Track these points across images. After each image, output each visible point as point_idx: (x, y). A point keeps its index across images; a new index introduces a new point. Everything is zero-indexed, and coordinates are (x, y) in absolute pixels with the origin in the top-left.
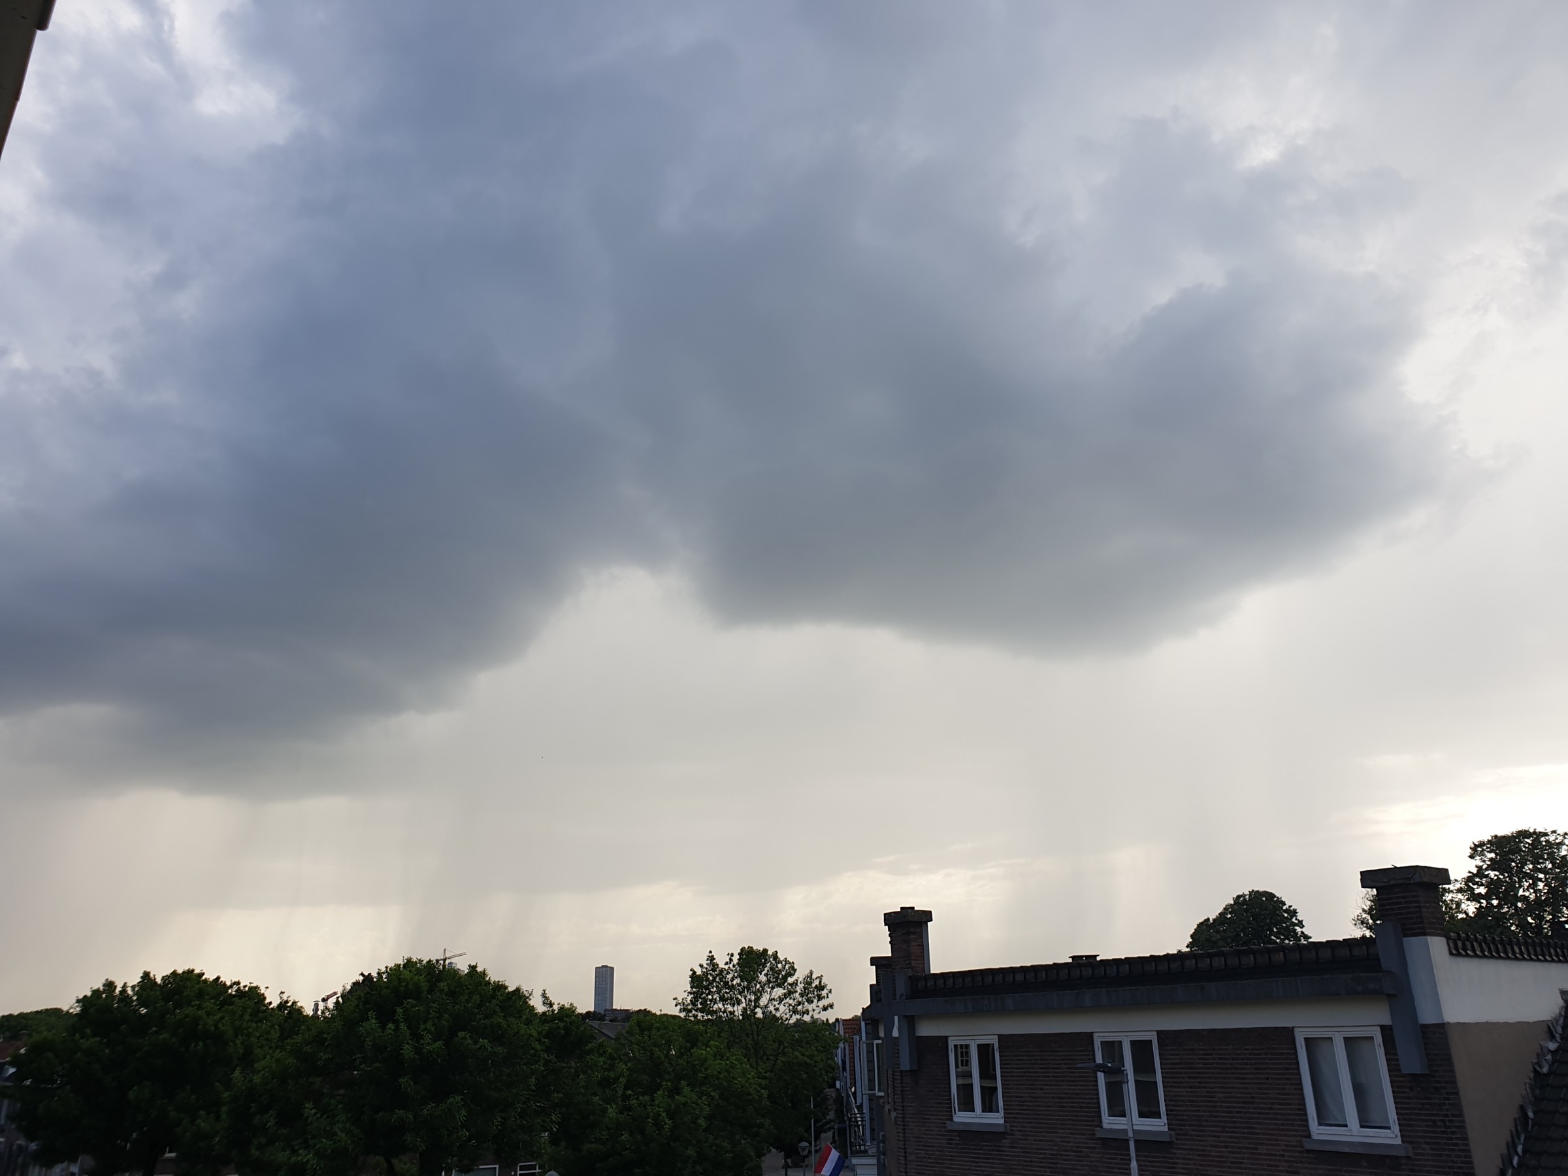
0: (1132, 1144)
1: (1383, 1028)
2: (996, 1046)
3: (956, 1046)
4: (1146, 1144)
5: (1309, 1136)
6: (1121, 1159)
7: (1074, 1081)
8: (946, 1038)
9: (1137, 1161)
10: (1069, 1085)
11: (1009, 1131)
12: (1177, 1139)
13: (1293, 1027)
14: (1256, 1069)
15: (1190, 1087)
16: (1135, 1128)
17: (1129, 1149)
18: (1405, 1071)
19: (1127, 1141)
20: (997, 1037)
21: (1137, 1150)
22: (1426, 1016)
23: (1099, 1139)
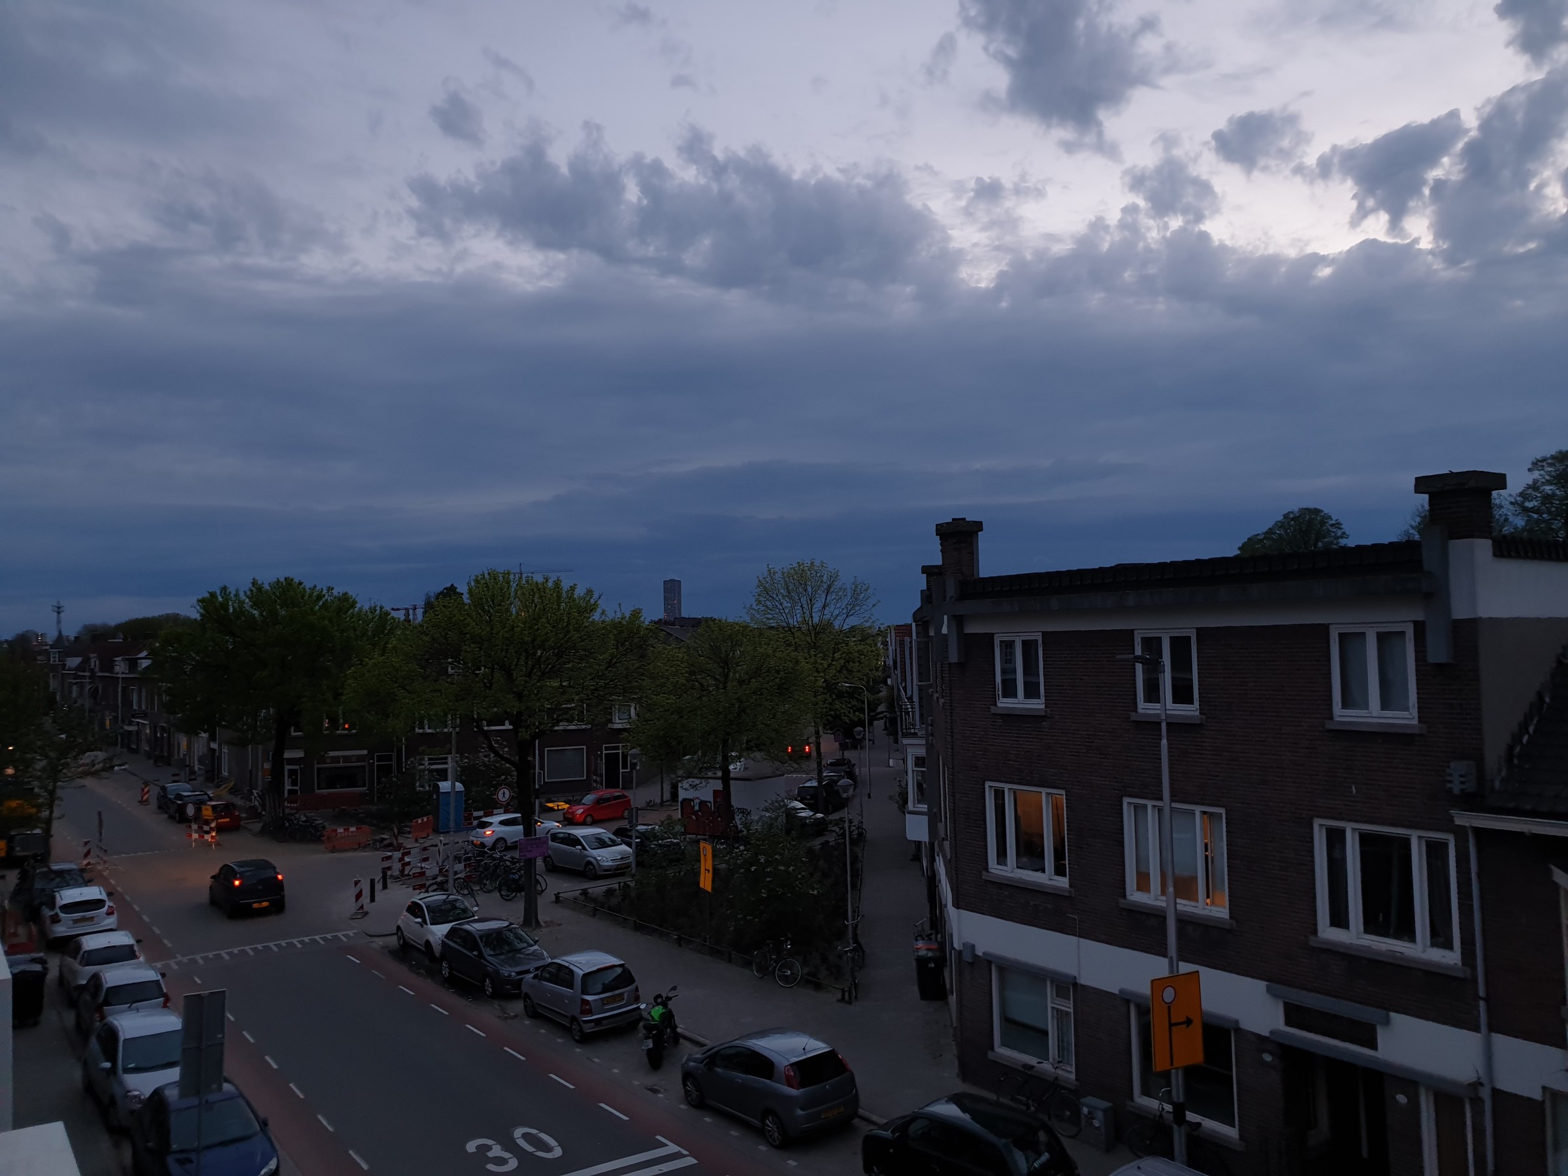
0: (1164, 726)
1: (1416, 623)
2: (1040, 642)
3: (1001, 642)
4: (1177, 727)
5: (1331, 718)
6: (1152, 739)
7: (1113, 672)
8: (993, 634)
9: (1168, 740)
10: (1108, 676)
11: (1048, 715)
12: (1207, 722)
13: (1329, 624)
15: (1224, 677)
16: (1168, 712)
17: (1160, 730)
18: (1431, 661)
19: (1159, 724)
20: (1040, 634)
21: (1168, 731)
22: (1460, 611)
23: (1134, 721)
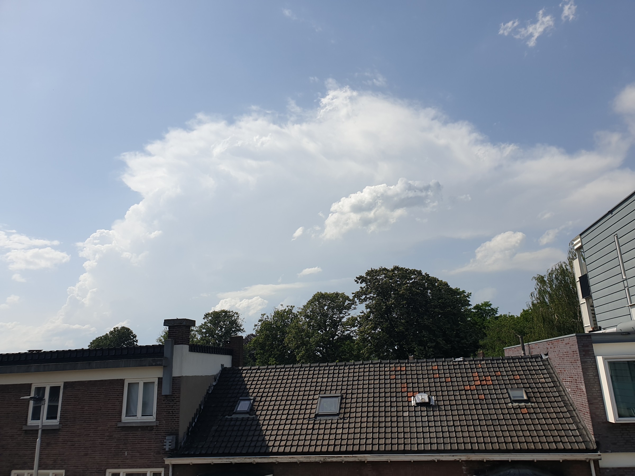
0: (40, 432)
1: (159, 378)
4: (47, 431)
5: (121, 421)
6: (33, 438)
7: (17, 405)
9: (41, 438)
10: (14, 408)
12: (62, 428)
13: (125, 379)
14: (105, 396)
15: (74, 405)
16: (43, 424)
17: (37, 434)
18: (163, 394)
19: (38, 430)
21: (42, 434)
22: (176, 373)
23: (24, 430)
